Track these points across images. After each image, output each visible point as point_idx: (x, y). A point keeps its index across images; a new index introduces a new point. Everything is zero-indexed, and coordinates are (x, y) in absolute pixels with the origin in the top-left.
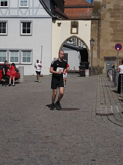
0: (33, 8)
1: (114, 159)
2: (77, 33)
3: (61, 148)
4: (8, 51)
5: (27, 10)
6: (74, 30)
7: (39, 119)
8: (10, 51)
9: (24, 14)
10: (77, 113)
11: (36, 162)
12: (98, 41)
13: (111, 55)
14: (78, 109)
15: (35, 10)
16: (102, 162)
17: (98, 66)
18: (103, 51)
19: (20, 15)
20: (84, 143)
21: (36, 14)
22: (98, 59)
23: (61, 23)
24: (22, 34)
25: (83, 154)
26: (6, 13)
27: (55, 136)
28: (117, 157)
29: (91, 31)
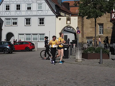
0: (45, 10)
2: (70, 24)
6: (69, 22)
9: (40, 14)
12: (82, 28)
13: (90, 35)
15: (46, 12)
17: (83, 42)
18: (85, 33)
19: (38, 14)
21: (47, 14)
22: (82, 38)
23: (61, 19)
24: (39, 25)
26: (30, 14)
29: (78, 22)
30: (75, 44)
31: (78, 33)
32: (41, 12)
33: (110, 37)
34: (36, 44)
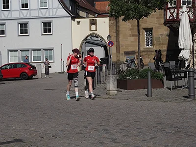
0: (53, 8)
2: (96, 30)
6: (93, 27)
9: (44, 14)
12: (116, 36)
13: (130, 49)
17: (119, 60)
18: (122, 46)
19: (41, 16)
21: (55, 14)
22: (118, 54)
23: (80, 22)
24: (43, 34)
26: (27, 15)
29: (109, 27)
30: (106, 65)
31: (111, 45)
32: (46, 12)
33: (164, 51)
34: (39, 67)
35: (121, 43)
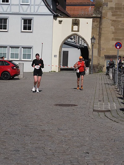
0: (35, 5)
1: (107, 152)
2: (78, 31)
3: (56, 141)
4: (8, 47)
5: (28, 7)
6: (75, 28)
7: (37, 114)
8: (10, 47)
9: (25, 11)
10: (75, 109)
11: (31, 153)
12: (99, 39)
14: (76, 105)
16: (95, 154)
18: (103, 49)
19: (22, 12)
20: (79, 137)
21: (37, 11)
22: (99, 57)
23: (62, 21)
24: (23, 31)
25: (78, 147)
26: (7, 10)
27: (52, 129)
28: (110, 150)
29: (92, 29)
30: (88, 68)
34: (22, 65)
35: (102, 46)
